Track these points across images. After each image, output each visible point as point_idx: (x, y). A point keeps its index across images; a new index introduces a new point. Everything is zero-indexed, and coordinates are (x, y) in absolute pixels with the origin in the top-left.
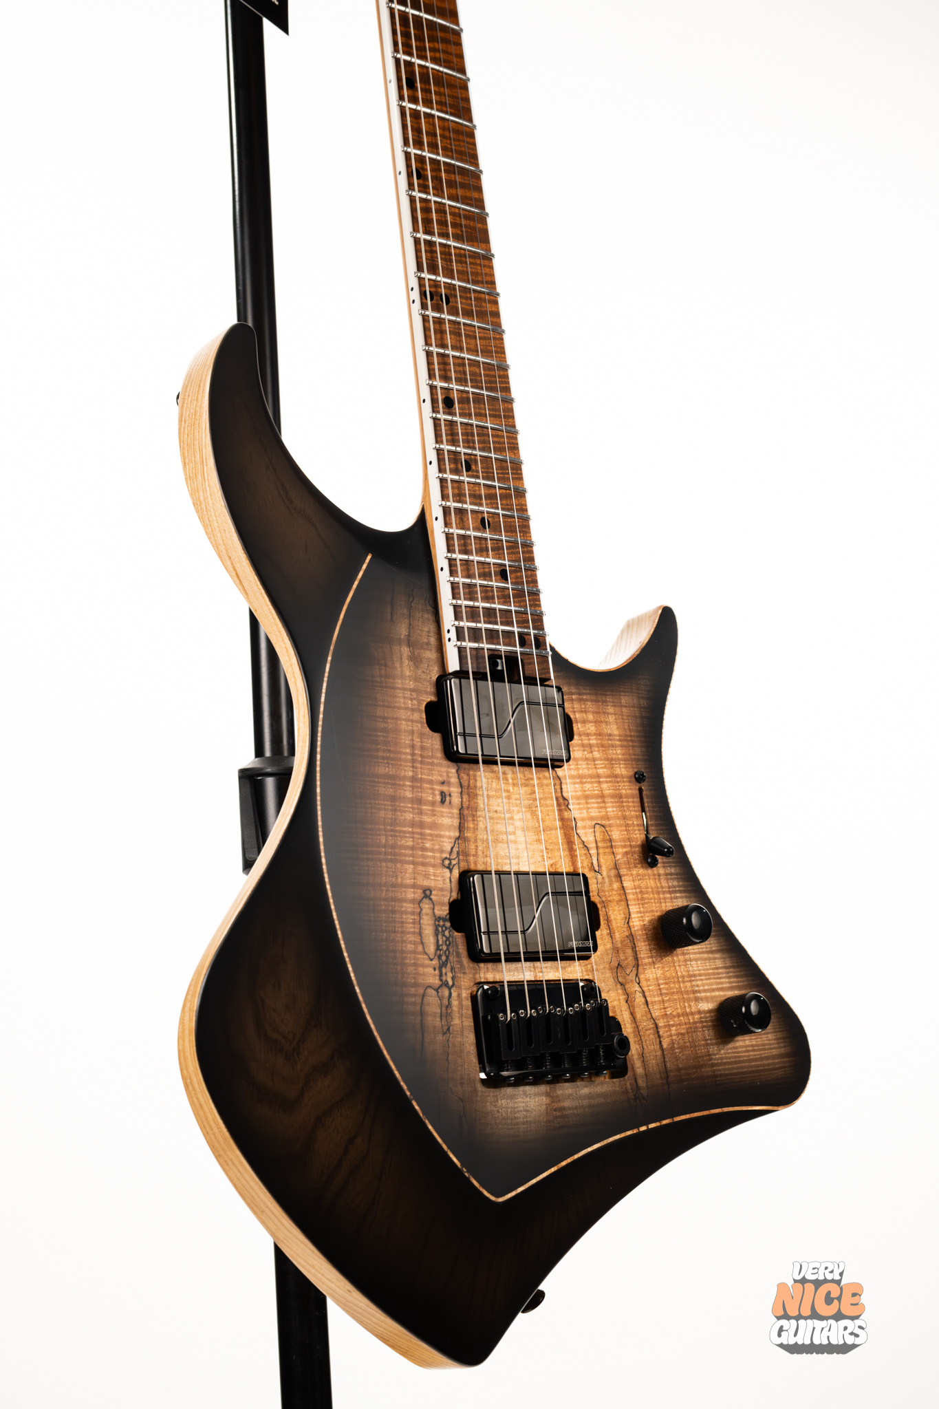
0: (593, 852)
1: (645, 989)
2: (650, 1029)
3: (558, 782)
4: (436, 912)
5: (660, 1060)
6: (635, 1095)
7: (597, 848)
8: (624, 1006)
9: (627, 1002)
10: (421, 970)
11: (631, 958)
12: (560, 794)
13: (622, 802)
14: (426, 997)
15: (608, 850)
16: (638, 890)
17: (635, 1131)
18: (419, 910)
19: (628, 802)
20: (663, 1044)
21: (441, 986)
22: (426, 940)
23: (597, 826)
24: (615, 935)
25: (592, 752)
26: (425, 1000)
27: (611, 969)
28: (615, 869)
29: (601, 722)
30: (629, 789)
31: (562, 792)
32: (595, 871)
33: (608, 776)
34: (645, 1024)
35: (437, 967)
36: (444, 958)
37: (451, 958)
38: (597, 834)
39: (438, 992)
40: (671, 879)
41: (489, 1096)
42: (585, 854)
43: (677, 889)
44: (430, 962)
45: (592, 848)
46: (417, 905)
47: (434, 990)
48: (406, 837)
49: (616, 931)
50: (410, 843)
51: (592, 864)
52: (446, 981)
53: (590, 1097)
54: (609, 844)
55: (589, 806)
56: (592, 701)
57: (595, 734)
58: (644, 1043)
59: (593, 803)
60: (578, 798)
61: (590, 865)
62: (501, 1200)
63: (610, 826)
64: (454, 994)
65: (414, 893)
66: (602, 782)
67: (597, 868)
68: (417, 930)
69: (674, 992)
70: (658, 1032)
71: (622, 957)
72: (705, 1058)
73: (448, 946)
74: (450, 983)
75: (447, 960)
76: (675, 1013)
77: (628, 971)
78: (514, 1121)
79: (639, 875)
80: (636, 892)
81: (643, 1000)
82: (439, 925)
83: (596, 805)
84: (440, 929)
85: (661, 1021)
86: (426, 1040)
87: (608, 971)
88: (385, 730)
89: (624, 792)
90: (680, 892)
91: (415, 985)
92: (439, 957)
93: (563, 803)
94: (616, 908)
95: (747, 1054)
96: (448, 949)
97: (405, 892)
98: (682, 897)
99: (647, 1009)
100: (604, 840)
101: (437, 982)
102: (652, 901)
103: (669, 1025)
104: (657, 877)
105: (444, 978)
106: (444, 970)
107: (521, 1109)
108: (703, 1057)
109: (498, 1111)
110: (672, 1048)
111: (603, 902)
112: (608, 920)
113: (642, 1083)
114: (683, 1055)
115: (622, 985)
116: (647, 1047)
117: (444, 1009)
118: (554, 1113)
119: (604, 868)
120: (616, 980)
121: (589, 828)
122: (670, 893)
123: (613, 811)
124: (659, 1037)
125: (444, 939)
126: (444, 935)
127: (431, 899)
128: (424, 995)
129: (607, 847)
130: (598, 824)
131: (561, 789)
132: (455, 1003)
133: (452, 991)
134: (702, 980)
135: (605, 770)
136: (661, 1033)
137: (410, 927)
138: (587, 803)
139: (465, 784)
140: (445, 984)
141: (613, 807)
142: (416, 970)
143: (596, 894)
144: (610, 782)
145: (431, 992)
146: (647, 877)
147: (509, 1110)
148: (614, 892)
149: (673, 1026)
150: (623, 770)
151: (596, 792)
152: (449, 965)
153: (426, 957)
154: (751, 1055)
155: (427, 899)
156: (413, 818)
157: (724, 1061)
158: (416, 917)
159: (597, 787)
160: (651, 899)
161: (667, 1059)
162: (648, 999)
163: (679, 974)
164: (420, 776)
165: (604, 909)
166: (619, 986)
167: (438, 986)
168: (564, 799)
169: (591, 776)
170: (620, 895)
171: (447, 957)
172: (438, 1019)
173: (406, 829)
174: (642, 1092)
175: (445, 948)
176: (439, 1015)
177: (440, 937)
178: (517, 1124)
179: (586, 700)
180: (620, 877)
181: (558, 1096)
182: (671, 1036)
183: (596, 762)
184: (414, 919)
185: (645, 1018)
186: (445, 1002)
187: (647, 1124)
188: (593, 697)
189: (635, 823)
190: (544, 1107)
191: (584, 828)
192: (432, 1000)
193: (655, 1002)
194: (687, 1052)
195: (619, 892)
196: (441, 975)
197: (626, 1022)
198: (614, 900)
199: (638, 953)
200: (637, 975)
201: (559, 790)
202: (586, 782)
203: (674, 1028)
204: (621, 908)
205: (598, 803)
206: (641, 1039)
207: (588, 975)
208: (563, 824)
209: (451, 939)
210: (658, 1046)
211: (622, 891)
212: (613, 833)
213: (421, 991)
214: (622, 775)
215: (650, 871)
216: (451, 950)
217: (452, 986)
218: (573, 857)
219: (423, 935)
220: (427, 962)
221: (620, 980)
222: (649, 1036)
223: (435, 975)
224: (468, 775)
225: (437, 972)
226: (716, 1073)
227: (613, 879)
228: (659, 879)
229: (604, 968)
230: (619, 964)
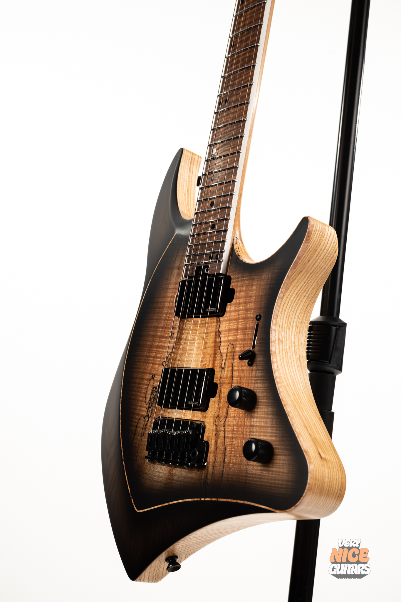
0: (224, 358)
1: (226, 429)
2: (222, 451)
3: (219, 324)
4: (154, 384)
5: (221, 468)
6: (204, 482)
7: (227, 356)
8: (214, 437)
9: (215, 435)
10: (142, 408)
11: (225, 413)
12: (218, 330)
13: (246, 332)
14: (140, 420)
15: (231, 357)
16: (239, 378)
17: (199, 499)
18: (148, 384)
19: (249, 331)
20: (225, 460)
21: (146, 416)
22: (147, 396)
23: (230, 345)
24: (221, 401)
25: (239, 307)
26: (139, 421)
27: (214, 417)
28: (231, 367)
29: (249, 290)
30: (252, 324)
31: (219, 329)
32: (222, 368)
33: (243, 319)
34: (220, 448)
35: (147, 408)
36: (151, 404)
37: (153, 405)
38: (229, 349)
39: (144, 419)
40: (258, 372)
41: (148, 466)
42: (220, 359)
43: (260, 378)
44: (146, 406)
45: (224, 356)
46: (148, 381)
47: (144, 417)
48: (153, 353)
49: (222, 399)
50: (154, 355)
51: (222, 364)
52: (149, 414)
53: (185, 477)
54: (233, 354)
55: (229, 335)
56: (247, 280)
57: (244, 297)
58: (217, 457)
59: (232, 333)
60: (226, 331)
61: (220, 365)
62: (139, 511)
63: (236, 344)
64: (150, 420)
65: (149, 376)
66: (239, 322)
67: (223, 366)
68: (145, 392)
69: (239, 434)
70: (225, 453)
71: (221, 412)
72: (244, 472)
73: (154, 399)
74: (150, 415)
75: (151, 406)
76: (236, 445)
77: (221, 419)
78: (153, 479)
79: (242, 370)
80: (238, 379)
81: (223, 435)
82: (153, 390)
83: (233, 334)
84: (153, 392)
85: (229, 447)
86: (135, 437)
87: (212, 418)
88: (160, 308)
89: (248, 326)
90: (261, 380)
91: (138, 414)
92: (149, 404)
93: (218, 333)
94: (226, 387)
95: (268, 475)
96: (153, 401)
97: (146, 375)
98: (260, 383)
99: (223, 440)
100: (231, 352)
101: (146, 414)
102: (244, 384)
103: (231, 451)
104: (251, 371)
105: (148, 413)
106: (149, 410)
107: (158, 475)
108: (243, 471)
109: (149, 473)
110: (229, 463)
111: (221, 383)
112: (220, 393)
113: (209, 477)
114: (233, 467)
115: (216, 426)
116: (218, 459)
117: (144, 426)
118: (169, 480)
119: (226, 366)
120: (214, 423)
121: (226, 346)
122: (255, 380)
123: (240, 337)
124: (225, 455)
125: (153, 396)
126: (154, 395)
127: (154, 379)
128: (139, 419)
129: (231, 356)
130: (231, 344)
131: (219, 327)
132: (149, 424)
133: (149, 419)
134: (256, 429)
135: (243, 316)
136: (226, 454)
137: (143, 391)
138: (229, 333)
139: (181, 327)
140: (148, 416)
141: (240, 335)
142: (140, 408)
143: (219, 379)
144: (243, 321)
145: (143, 418)
146: (246, 371)
147: (153, 474)
148: (227, 379)
149: (233, 451)
150: (251, 315)
151: (235, 327)
152: (151, 408)
153: (145, 403)
154: (270, 476)
155: (153, 379)
156: (158, 344)
157: (253, 476)
158: (147, 386)
159: (236, 325)
160: (244, 383)
161: (225, 468)
162: (226, 435)
163: (245, 424)
164: (165, 326)
165: (220, 387)
166: (214, 427)
167: (145, 416)
168: (219, 332)
169: (235, 319)
170: (230, 380)
171: (152, 404)
172: (141, 430)
173: (154, 349)
174: (208, 481)
175: (152, 400)
176: (142, 428)
177: (152, 395)
178: (154, 481)
179: (245, 280)
180: (233, 371)
181: (172, 473)
182: (231, 456)
183: (239, 312)
184: (146, 387)
185: (221, 445)
186: (146, 423)
187: (205, 498)
188: (249, 278)
189: (249, 342)
190: (166, 477)
191: (224, 346)
192: (142, 422)
193: (229, 437)
194: (236, 467)
195: (230, 379)
196: (147, 412)
197: (212, 445)
198: (226, 382)
199: (229, 411)
200: (225, 422)
201: (218, 328)
202: (232, 323)
203: (234, 452)
204: (228, 387)
205: (234, 333)
206: (216, 455)
207: (203, 419)
208: (215, 345)
209: (155, 397)
210: (223, 460)
211: (231, 379)
212: (236, 349)
213: (139, 417)
214: (250, 317)
215: (248, 368)
216: (154, 401)
217: (150, 417)
218: (214, 360)
219: (147, 394)
220: (145, 405)
221: (216, 423)
222: (220, 455)
223: (146, 411)
224: (183, 324)
225: (147, 410)
226: (247, 481)
227: (229, 372)
228: (252, 373)
229: (211, 417)
230: (218, 416)
